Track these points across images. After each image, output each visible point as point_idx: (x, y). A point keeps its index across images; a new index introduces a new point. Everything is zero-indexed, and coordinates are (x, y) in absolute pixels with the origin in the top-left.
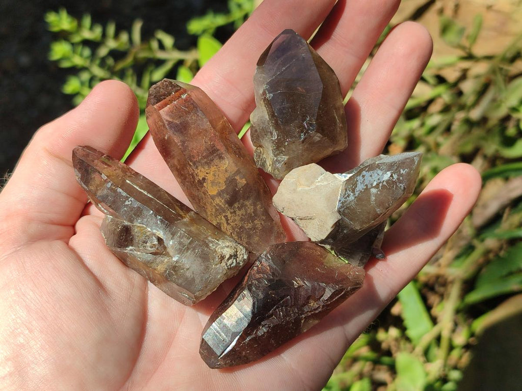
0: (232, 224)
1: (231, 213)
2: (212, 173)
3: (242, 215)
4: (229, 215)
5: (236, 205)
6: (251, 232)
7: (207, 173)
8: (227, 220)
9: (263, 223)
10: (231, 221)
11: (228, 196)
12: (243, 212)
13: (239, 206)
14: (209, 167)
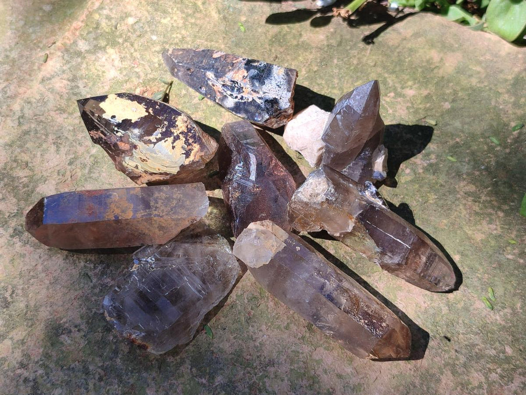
0: (164, 214)
1: (155, 210)
2: (115, 209)
3: (162, 203)
4: (156, 212)
5: (152, 204)
6: (180, 203)
7: (113, 212)
8: (159, 216)
9: (179, 192)
10: (161, 213)
11: (141, 206)
12: (160, 202)
13: (154, 202)
14: (110, 207)
